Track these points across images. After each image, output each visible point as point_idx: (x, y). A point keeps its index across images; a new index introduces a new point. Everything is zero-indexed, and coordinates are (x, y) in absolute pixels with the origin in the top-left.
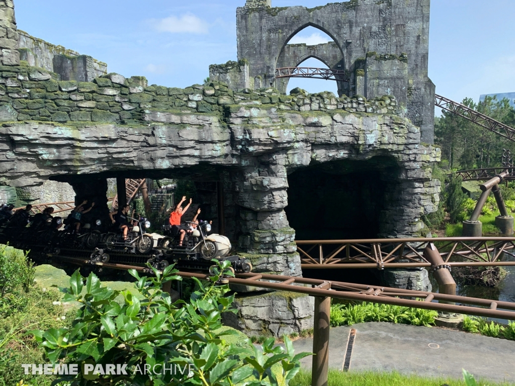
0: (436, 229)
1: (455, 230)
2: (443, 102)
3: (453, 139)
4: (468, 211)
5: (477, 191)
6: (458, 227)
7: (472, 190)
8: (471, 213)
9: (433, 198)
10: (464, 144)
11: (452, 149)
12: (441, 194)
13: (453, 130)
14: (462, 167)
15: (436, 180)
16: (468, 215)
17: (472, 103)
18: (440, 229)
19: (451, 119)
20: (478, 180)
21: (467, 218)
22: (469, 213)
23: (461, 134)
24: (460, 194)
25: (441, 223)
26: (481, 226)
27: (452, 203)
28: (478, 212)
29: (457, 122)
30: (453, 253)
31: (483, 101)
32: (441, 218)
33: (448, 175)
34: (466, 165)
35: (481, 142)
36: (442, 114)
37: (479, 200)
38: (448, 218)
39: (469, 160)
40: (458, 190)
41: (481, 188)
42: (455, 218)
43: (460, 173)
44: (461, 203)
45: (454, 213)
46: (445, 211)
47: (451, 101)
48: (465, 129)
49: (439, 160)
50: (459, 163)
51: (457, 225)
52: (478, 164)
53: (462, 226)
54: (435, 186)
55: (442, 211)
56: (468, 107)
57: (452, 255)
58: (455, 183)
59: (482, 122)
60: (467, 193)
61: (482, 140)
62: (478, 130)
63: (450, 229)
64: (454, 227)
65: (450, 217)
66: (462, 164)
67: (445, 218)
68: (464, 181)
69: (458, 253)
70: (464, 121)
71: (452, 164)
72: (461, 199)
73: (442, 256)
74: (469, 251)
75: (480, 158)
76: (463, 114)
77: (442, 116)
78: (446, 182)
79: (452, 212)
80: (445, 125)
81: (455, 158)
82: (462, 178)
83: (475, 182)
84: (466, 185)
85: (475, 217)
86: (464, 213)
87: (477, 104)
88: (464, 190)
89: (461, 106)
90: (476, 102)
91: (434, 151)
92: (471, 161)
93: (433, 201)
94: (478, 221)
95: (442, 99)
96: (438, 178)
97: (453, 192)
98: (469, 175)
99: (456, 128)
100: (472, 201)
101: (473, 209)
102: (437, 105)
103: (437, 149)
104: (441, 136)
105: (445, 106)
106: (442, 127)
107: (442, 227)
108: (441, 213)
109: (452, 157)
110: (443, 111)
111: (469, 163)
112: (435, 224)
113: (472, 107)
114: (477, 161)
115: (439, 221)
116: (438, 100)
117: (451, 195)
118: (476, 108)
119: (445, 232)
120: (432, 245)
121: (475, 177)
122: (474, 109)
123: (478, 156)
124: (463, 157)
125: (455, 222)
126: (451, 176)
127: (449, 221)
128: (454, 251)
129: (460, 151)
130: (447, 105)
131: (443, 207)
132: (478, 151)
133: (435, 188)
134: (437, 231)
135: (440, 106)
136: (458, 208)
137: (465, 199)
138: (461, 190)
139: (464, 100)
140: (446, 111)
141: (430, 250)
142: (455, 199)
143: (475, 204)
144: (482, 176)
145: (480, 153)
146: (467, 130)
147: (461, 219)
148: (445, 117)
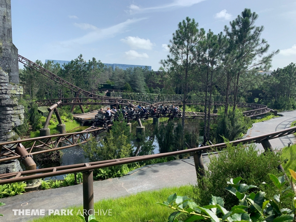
0: (24, 136)
1: (36, 135)
2: (23, 60)
3: (32, 82)
4: (42, 123)
5: (46, 112)
6: (37, 133)
7: (44, 111)
8: (44, 124)
9: (20, 116)
10: (38, 86)
11: (32, 88)
12: (25, 114)
13: (31, 77)
14: (38, 99)
15: (21, 105)
16: (42, 125)
17: (41, 63)
18: (27, 135)
19: (30, 71)
20: (47, 106)
21: (42, 127)
22: (43, 124)
23: (36, 80)
24: (37, 114)
25: (27, 132)
26: (50, 131)
27: (33, 119)
28: (47, 123)
29: (34, 73)
30: (33, 147)
31: (47, 63)
32: (27, 129)
33: (29, 103)
34: (40, 98)
35: (47, 85)
36: (24, 67)
37: (48, 117)
38: (31, 129)
39: (41, 95)
40: (36, 112)
41: (48, 110)
42: (35, 128)
43: (36, 102)
44: (38, 119)
45: (34, 125)
46: (29, 124)
47: (29, 60)
48: (38, 77)
49: (22, 93)
50: (36, 97)
51: (37, 132)
52: (47, 97)
53: (39, 132)
54: (20, 109)
55: (28, 124)
56: (39, 65)
57: (33, 148)
58: (34, 108)
59: (47, 74)
60: (41, 113)
61: (48, 84)
62: (45, 78)
63: (33, 134)
64: (35, 133)
65: (33, 127)
66: (38, 97)
67: (29, 128)
68: (39, 106)
69: (37, 147)
70: (37, 73)
71: (32, 97)
72: (38, 117)
73: (27, 150)
74: (43, 145)
75: (48, 94)
76: (37, 69)
77: (24, 68)
78: (29, 107)
79: (33, 125)
80: (26, 74)
81: (34, 94)
82: (38, 105)
83: (45, 107)
84: (40, 109)
85: (46, 126)
86: (40, 125)
87: (44, 64)
88: (40, 112)
89: (34, 64)
90: (43, 63)
91: (19, 88)
92: (43, 96)
93: (20, 118)
94: (48, 128)
95: (23, 58)
96: (22, 105)
97: (33, 113)
98: (41, 103)
99: (33, 76)
100: (44, 118)
101: (45, 122)
102: (20, 61)
103: (20, 87)
104: (25, 81)
105: (25, 63)
106: (25, 75)
107: (28, 134)
108: (27, 126)
109: (32, 93)
110: (24, 66)
111: (42, 96)
112: (23, 133)
113: (41, 66)
114: (46, 95)
115: (26, 130)
116: (21, 59)
117: (32, 115)
118: (43, 66)
119: (30, 137)
120: (20, 144)
121: (45, 104)
122: (43, 67)
123: (46, 93)
124: (38, 93)
125: (35, 130)
126: (31, 104)
127: (32, 130)
128: (34, 146)
129: (36, 90)
130: (27, 63)
131: (28, 122)
132: (46, 90)
133: (21, 111)
134: (25, 137)
135: (22, 62)
136: (36, 122)
137: (40, 117)
138: (37, 111)
139: (37, 61)
140: (27, 66)
141: (19, 147)
142: (34, 117)
143: (46, 119)
144: (49, 103)
145: (47, 91)
146: (40, 78)
147: (39, 128)
148: (26, 69)
